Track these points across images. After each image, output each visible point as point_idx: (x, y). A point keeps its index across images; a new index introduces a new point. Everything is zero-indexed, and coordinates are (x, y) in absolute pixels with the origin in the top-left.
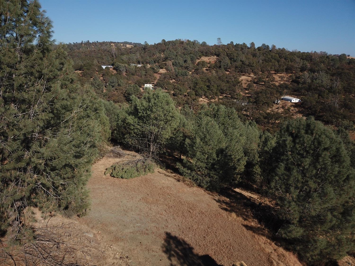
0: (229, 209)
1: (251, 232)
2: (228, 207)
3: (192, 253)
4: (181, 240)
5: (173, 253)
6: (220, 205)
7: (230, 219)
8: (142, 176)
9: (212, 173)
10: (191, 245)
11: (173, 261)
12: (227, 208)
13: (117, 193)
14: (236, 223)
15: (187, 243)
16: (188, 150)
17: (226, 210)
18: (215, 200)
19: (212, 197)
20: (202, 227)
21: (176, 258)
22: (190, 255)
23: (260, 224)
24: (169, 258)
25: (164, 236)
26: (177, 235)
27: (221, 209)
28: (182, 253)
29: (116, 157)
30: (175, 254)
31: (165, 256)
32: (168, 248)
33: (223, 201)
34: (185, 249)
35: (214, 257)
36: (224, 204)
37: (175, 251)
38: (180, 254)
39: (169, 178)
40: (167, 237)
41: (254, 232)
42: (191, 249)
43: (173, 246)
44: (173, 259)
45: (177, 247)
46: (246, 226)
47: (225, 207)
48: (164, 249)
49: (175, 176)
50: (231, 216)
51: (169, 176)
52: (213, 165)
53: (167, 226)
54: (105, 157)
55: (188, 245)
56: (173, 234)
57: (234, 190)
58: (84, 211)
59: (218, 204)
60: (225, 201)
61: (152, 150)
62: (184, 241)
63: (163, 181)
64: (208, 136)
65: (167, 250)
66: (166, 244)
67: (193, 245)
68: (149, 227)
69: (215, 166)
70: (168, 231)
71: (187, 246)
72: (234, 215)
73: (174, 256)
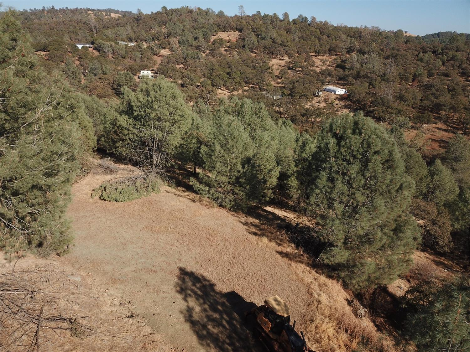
0: (259, 232)
1: (286, 260)
2: (258, 230)
3: (214, 290)
4: (199, 276)
5: (189, 292)
6: (248, 228)
7: (260, 246)
8: (143, 197)
9: (237, 189)
10: (212, 281)
11: (190, 302)
12: (256, 231)
13: (110, 221)
14: (268, 250)
15: (207, 278)
16: (205, 161)
17: (255, 234)
18: (241, 222)
19: (237, 219)
20: (226, 258)
21: (194, 299)
22: (211, 293)
23: (298, 249)
24: (185, 299)
25: (177, 272)
26: (194, 270)
27: (249, 233)
28: (201, 291)
29: (106, 173)
30: (192, 294)
31: (179, 297)
32: (183, 287)
33: (251, 223)
34: (204, 286)
35: (241, 293)
36: (252, 227)
37: (193, 289)
38: (199, 292)
39: (181, 199)
40: (181, 274)
41: (290, 259)
42: (212, 286)
43: (190, 284)
44: (189, 299)
45: (194, 285)
46: (281, 253)
47: (254, 230)
48: (178, 288)
49: (188, 196)
50: (261, 242)
51: (181, 196)
52: (238, 178)
53: (180, 260)
54: (90, 174)
55: (209, 281)
56: (189, 269)
57: (265, 208)
58: (65, 247)
59: (246, 227)
60: (254, 224)
61: (155, 162)
62: (203, 277)
63: (173, 203)
64: (230, 140)
65: (182, 290)
66: (180, 282)
67: (214, 281)
68: (157, 263)
69: (241, 180)
70: (182, 266)
71: (207, 283)
72: (265, 239)
73: (190, 295)
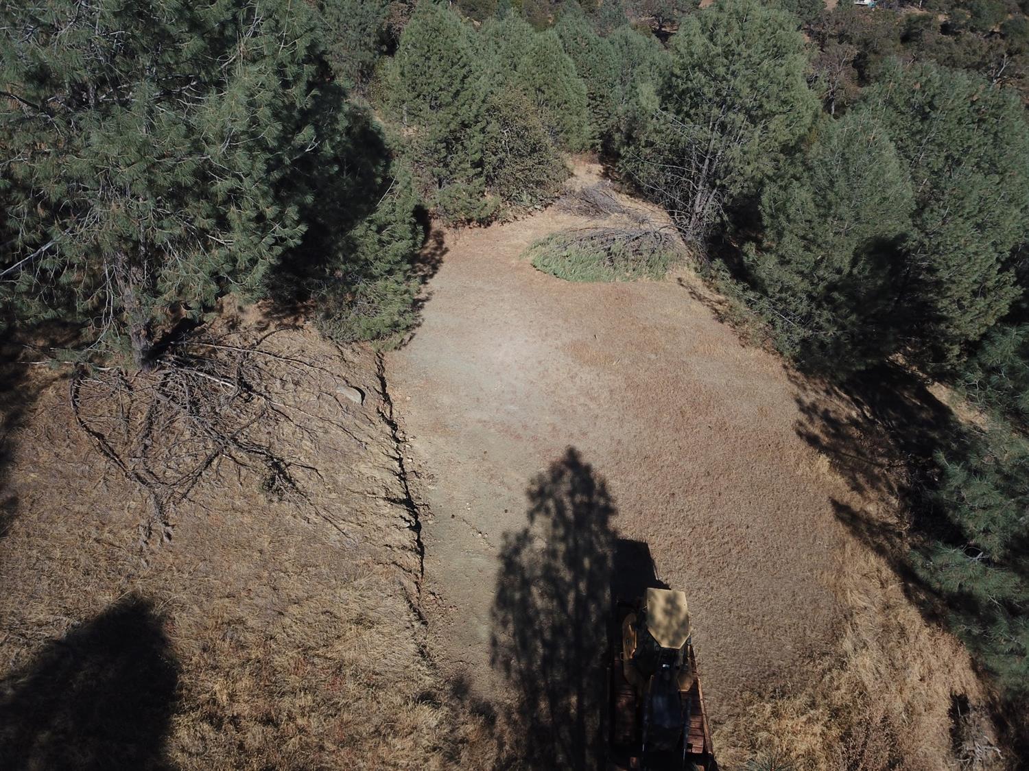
1: (841, 529)
2: (827, 434)
3: (604, 522)
5: (551, 503)
6: (804, 421)
10: (614, 501)
11: (536, 524)
12: (822, 436)
14: (812, 489)
15: (611, 494)
17: (812, 440)
18: (799, 401)
19: (796, 390)
21: (549, 521)
22: (593, 526)
25: (559, 454)
27: (800, 434)
29: (586, 212)
31: (525, 504)
33: (826, 411)
36: (818, 422)
37: (562, 501)
38: (570, 514)
39: (696, 305)
40: (564, 462)
41: (856, 532)
42: (609, 511)
43: (565, 487)
44: (540, 518)
45: (571, 494)
46: (842, 511)
47: (816, 431)
48: (535, 488)
49: (720, 303)
51: (701, 299)
53: (585, 434)
54: (553, 208)
55: (608, 499)
56: (585, 460)
59: (803, 417)
62: (603, 485)
63: (669, 310)
65: (540, 495)
66: (548, 478)
67: (620, 504)
68: (535, 422)
69: (836, 295)
70: (580, 447)
71: (602, 502)
72: (823, 462)
